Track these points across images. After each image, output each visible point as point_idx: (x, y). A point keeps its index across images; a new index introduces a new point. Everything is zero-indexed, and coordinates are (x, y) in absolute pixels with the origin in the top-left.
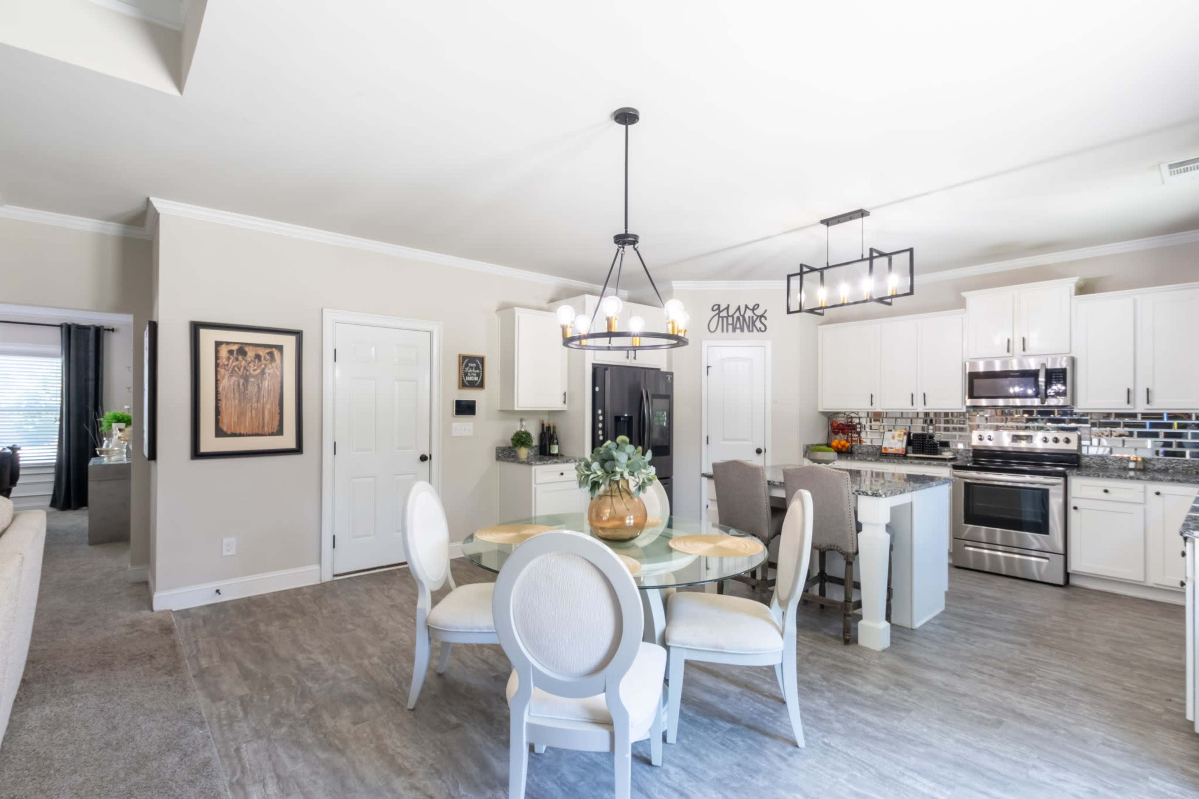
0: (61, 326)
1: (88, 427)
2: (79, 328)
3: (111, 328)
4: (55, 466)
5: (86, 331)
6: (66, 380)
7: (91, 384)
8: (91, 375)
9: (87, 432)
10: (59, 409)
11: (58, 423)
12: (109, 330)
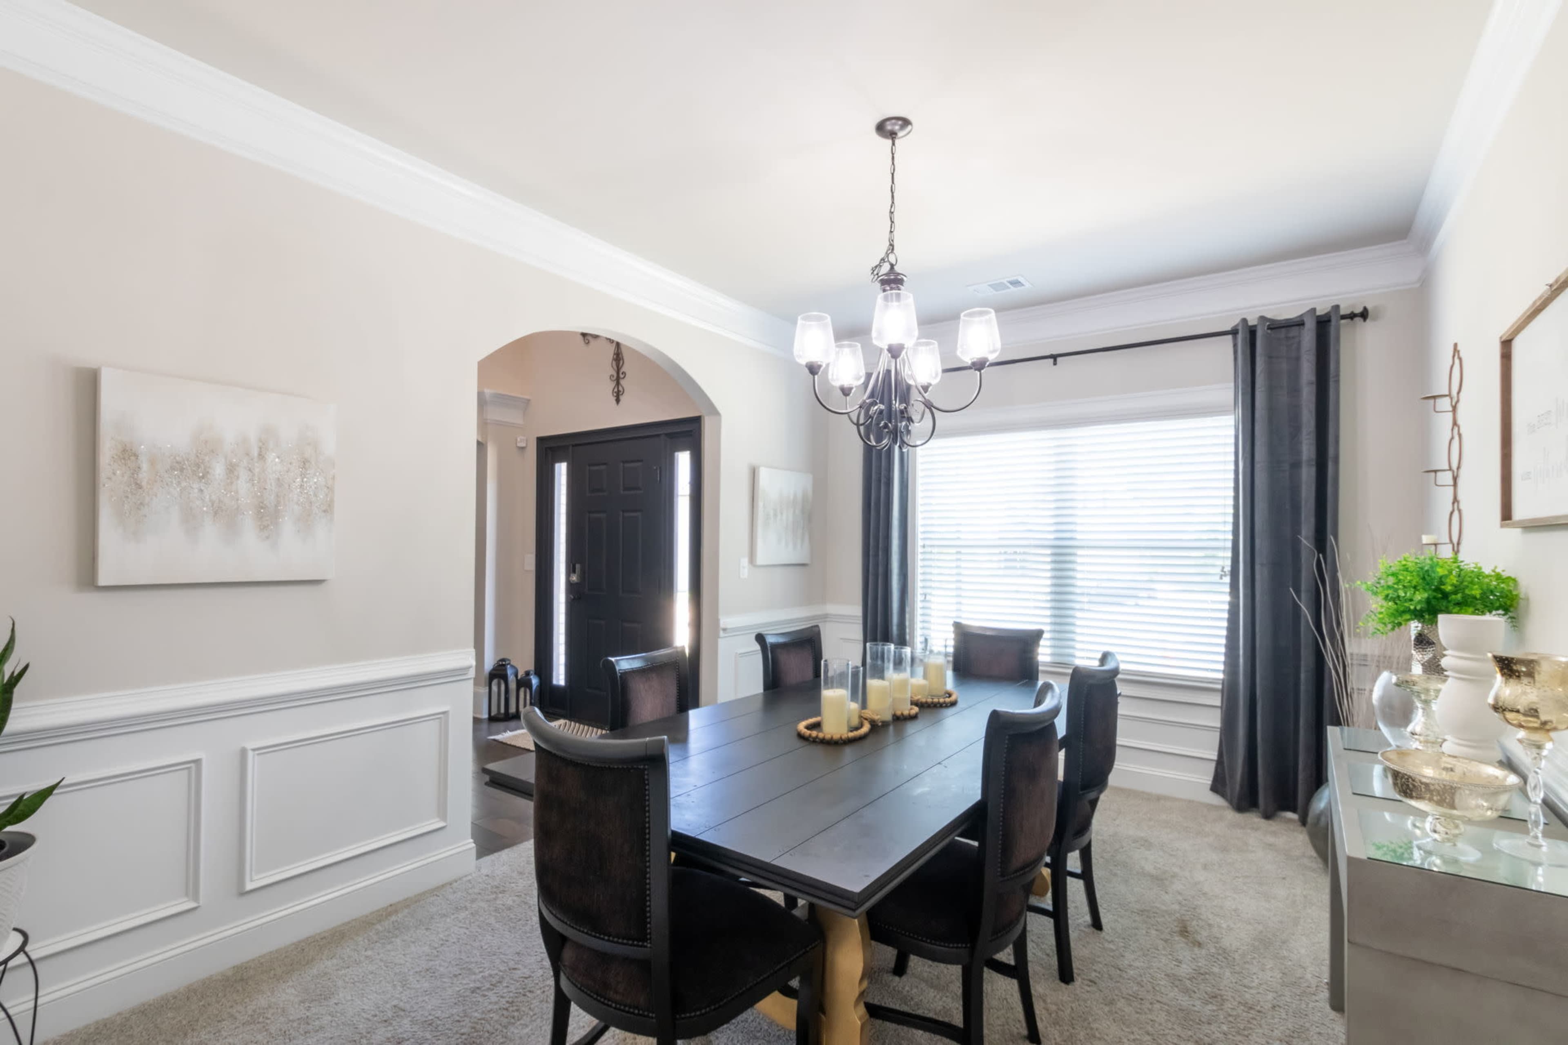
0: (1234, 332)
1: (1298, 592)
2: (1275, 326)
3: (1358, 310)
4: (1222, 691)
5: (1294, 332)
6: (1244, 467)
7: (1307, 475)
8: (1307, 449)
9: (1297, 608)
10: (1229, 544)
11: (1227, 579)
12: (1352, 316)
